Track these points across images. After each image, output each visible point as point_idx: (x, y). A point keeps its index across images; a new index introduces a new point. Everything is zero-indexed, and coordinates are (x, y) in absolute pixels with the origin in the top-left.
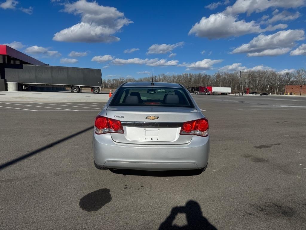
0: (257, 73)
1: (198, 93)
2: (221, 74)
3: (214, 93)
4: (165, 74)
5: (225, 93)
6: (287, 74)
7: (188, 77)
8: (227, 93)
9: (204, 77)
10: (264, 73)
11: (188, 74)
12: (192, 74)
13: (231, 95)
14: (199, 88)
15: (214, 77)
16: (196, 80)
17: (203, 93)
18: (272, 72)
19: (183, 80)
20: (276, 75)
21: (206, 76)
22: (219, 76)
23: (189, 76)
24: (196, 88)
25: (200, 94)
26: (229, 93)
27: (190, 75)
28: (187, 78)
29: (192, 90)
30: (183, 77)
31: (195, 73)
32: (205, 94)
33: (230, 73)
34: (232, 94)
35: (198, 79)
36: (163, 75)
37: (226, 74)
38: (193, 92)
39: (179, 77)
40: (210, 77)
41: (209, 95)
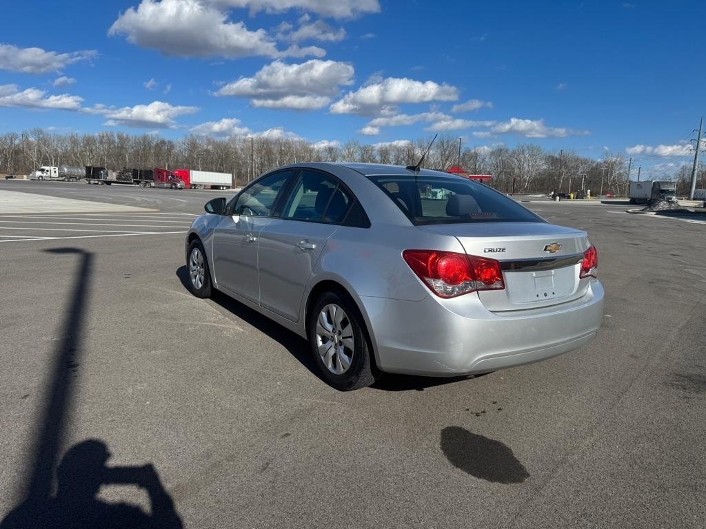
0: (274, 144)
1: (153, 184)
2: (198, 141)
3: (194, 185)
4: (44, 130)
5: (220, 186)
6: (330, 150)
7: (113, 142)
8: (223, 186)
9: (157, 145)
10: (287, 144)
11: (115, 135)
12: (125, 136)
13: (231, 190)
14: (151, 172)
15: (184, 146)
16: (138, 152)
17: (165, 185)
18: (304, 143)
19: (101, 149)
20: (311, 151)
21: (163, 142)
22: (193, 146)
23: (117, 140)
24: (146, 171)
25: (157, 187)
26: (228, 187)
27: (120, 137)
28: (112, 146)
29: (135, 176)
30: (101, 142)
31: (134, 134)
32: (171, 188)
33: (218, 139)
34: (233, 187)
35: (144, 150)
36: (38, 132)
37: (209, 142)
38: (138, 182)
39: (89, 141)
40: (172, 146)
41: (180, 189)
